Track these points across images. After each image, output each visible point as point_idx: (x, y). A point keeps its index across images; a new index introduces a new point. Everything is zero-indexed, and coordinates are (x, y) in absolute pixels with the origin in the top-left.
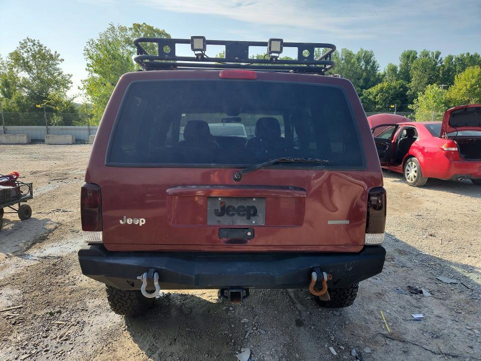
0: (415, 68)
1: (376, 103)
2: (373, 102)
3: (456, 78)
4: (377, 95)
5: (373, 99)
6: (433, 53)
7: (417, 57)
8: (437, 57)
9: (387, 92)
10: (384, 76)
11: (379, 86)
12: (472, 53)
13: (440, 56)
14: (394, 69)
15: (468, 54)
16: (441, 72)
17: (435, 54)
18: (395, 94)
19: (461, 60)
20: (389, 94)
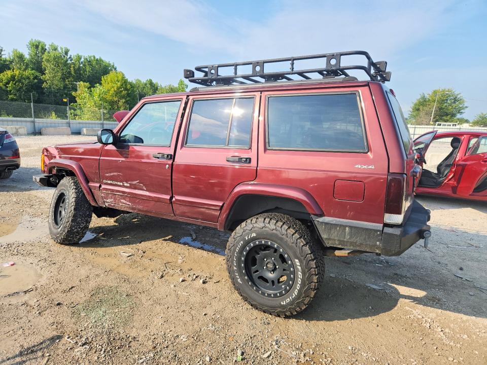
0: (48, 61)
1: (8, 93)
2: (4, 90)
3: (102, 79)
4: (8, 83)
5: (4, 87)
6: (61, 49)
7: (46, 49)
8: (66, 53)
9: (19, 81)
10: (11, 62)
11: (9, 73)
12: (97, 57)
13: (69, 54)
14: (21, 57)
15: (94, 57)
16: (72, 69)
17: (64, 50)
18: (29, 85)
19: (90, 61)
20: (23, 83)
